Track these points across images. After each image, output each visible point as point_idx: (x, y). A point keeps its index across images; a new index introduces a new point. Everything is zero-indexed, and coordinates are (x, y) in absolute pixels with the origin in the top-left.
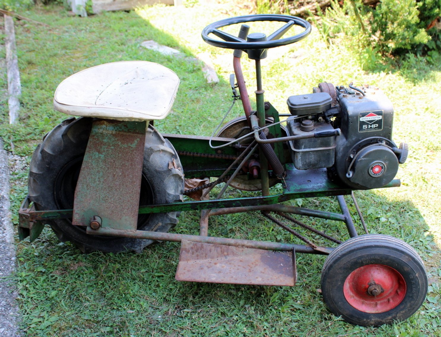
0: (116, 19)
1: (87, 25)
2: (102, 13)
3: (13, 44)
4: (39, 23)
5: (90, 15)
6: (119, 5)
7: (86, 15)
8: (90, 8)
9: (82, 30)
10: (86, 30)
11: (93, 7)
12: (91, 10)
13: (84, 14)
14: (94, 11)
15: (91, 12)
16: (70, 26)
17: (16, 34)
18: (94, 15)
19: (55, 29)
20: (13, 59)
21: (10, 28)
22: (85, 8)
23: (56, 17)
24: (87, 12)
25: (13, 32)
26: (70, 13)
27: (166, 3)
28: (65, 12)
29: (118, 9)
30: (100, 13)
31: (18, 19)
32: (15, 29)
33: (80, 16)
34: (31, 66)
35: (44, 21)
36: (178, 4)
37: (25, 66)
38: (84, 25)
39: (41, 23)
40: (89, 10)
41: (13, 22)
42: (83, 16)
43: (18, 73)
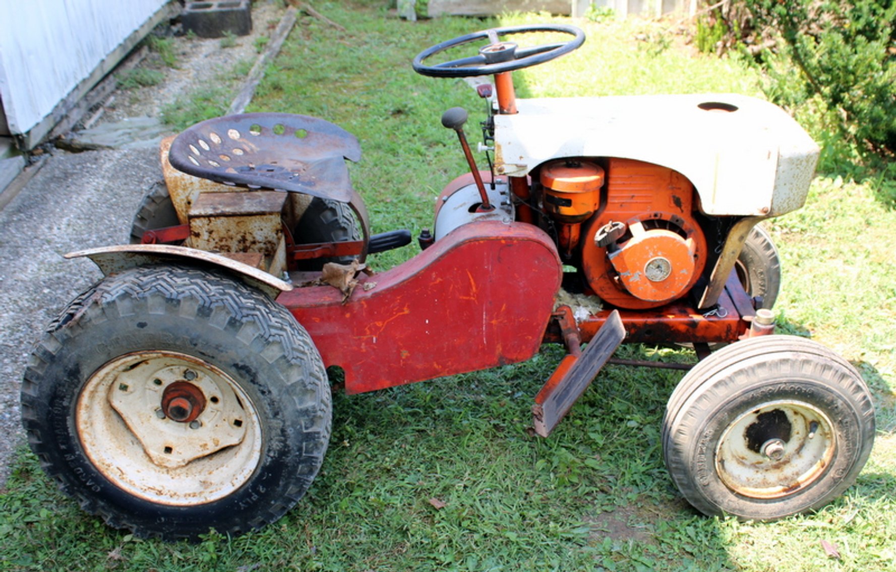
0: (455, 29)
1: (404, 35)
2: (441, 18)
3: (272, 54)
4: (334, 23)
5: (420, 18)
6: (475, 7)
7: (414, 18)
8: (423, 7)
9: (391, 42)
10: (396, 44)
11: (429, 6)
12: (426, 10)
13: (411, 17)
14: (430, 13)
15: (423, 13)
16: (377, 33)
17: (287, 38)
18: (427, 19)
19: (351, 36)
20: (256, 79)
21: (285, 28)
22: (415, 7)
23: (366, 17)
24: (417, 13)
25: (286, 34)
26: (392, 13)
27: (555, 11)
28: (385, 9)
29: (470, 13)
30: (438, 18)
31: (306, 13)
32: (292, 30)
33: (404, 19)
34: (275, 93)
35: (343, 22)
36: (578, 16)
37: (267, 92)
38: (399, 35)
39: (337, 25)
40: (420, 10)
41: (294, 19)
42: (408, 18)
43: (248, 101)
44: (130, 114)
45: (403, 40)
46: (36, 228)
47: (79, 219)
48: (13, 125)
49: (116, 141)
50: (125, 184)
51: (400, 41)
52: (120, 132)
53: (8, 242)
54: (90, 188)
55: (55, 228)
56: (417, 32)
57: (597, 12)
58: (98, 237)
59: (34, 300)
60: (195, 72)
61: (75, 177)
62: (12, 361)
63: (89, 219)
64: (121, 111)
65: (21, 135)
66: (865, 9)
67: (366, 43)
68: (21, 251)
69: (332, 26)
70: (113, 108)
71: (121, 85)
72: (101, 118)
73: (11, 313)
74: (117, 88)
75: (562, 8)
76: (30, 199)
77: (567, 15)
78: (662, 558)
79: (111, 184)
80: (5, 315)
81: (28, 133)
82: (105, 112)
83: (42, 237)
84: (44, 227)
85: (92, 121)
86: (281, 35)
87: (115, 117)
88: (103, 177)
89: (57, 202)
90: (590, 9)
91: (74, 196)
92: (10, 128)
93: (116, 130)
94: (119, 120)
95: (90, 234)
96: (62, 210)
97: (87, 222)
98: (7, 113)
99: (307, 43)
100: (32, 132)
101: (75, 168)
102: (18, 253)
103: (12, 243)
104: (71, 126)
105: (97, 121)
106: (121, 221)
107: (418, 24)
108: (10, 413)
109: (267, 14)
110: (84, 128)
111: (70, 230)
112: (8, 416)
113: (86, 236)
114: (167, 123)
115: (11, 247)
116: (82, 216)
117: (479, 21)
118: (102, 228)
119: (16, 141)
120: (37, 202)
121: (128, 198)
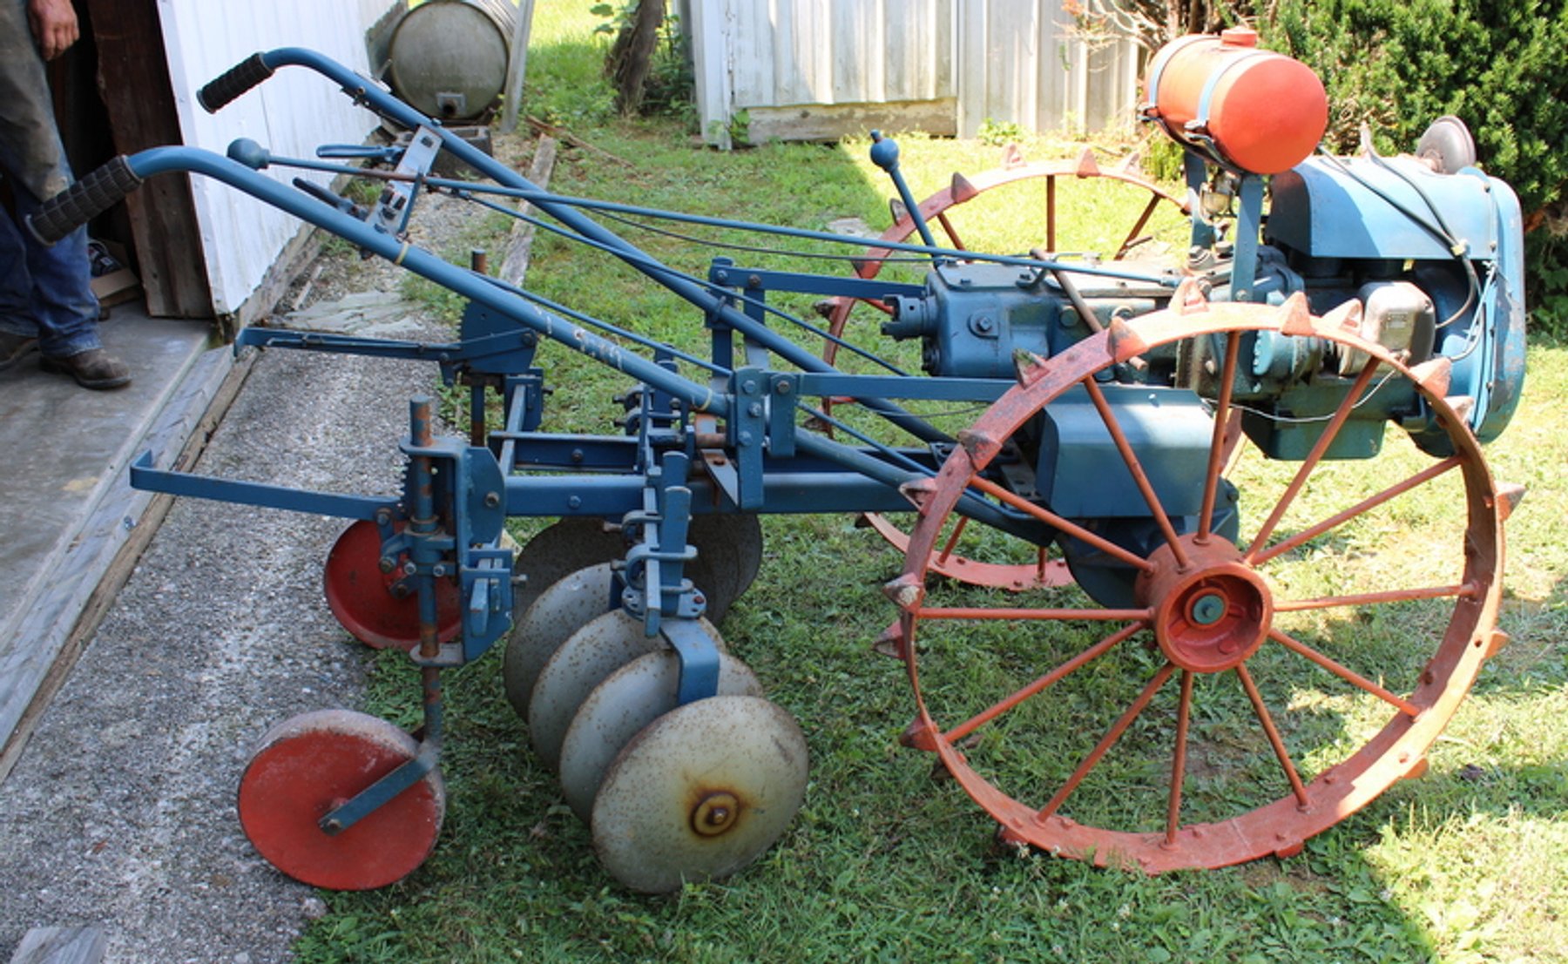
0: (796, 160)
1: (722, 171)
2: (770, 144)
4: (614, 157)
5: (738, 146)
6: (817, 128)
7: (729, 147)
8: (741, 130)
9: (706, 181)
10: (714, 183)
11: (750, 128)
12: (745, 135)
13: (725, 145)
14: (751, 139)
15: (742, 139)
16: (682, 169)
17: (552, 179)
18: (748, 147)
19: (645, 174)
20: (525, 235)
21: (543, 165)
22: (730, 129)
23: (658, 147)
24: (733, 138)
25: (548, 173)
26: (693, 140)
27: (934, 131)
28: (684, 136)
29: (812, 137)
30: (765, 145)
31: (569, 145)
32: (553, 169)
33: (715, 148)
34: (558, 254)
35: (628, 154)
36: (966, 137)
37: (546, 252)
38: (715, 171)
39: (619, 159)
40: (739, 134)
41: (554, 152)
42: (721, 147)
43: (525, 265)
44: (352, 289)
45: (722, 176)
46: (282, 439)
47: (339, 425)
48: (218, 301)
49: (345, 326)
50: (388, 379)
51: (718, 179)
52: (348, 313)
53: (249, 458)
54: (338, 385)
55: (310, 438)
56: (740, 166)
57: (995, 130)
58: (373, 449)
59: (313, 529)
60: (428, 230)
61: (312, 371)
62: (311, 608)
63: (353, 425)
64: (338, 285)
65: (228, 315)
66: (1419, 103)
67: (669, 182)
68: (274, 469)
69: (611, 161)
70: (325, 281)
71: (328, 249)
72: (311, 295)
73: (287, 548)
74: (321, 254)
75: (942, 126)
76: (259, 402)
77: (953, 137)
78: (1264, 796)
79: (367, 379)
80: (280, 550)
81: (237, 312)
82: (315, 288)
83: (295, 450)
84: (293, 437)
85: (300, 300)
86: (541, 174)
87: (332, 293)
88: (353, 370)
89: (299, 405)
90: (985, 126)
91: (322, 396)
92: (215, 306)
93: (341, 311)
94: (340, 298)
95: (361, 443)
96: (311, 414)
97: (351, 429)
98: (212, 284)
99: (582, 185)
100: (242, 311)
101: (308, 361)
102: (268, 472)
103: (256, 459)
104: (272, 307)
105: (307, 300)
106: (398, 427)
107: (736, 155)
108: (331, 671)
109: (507, 147)
110: (293, 310)
111: (332, 440)
112: (329, 675)
113: (356, 448)
114: (411, 299)
115: (256, 463)
116: (342, 422)
117: (826, 148)
118: (375, 436)
119: (220, 324)
120: (270, 405)
121: (397, 397)
